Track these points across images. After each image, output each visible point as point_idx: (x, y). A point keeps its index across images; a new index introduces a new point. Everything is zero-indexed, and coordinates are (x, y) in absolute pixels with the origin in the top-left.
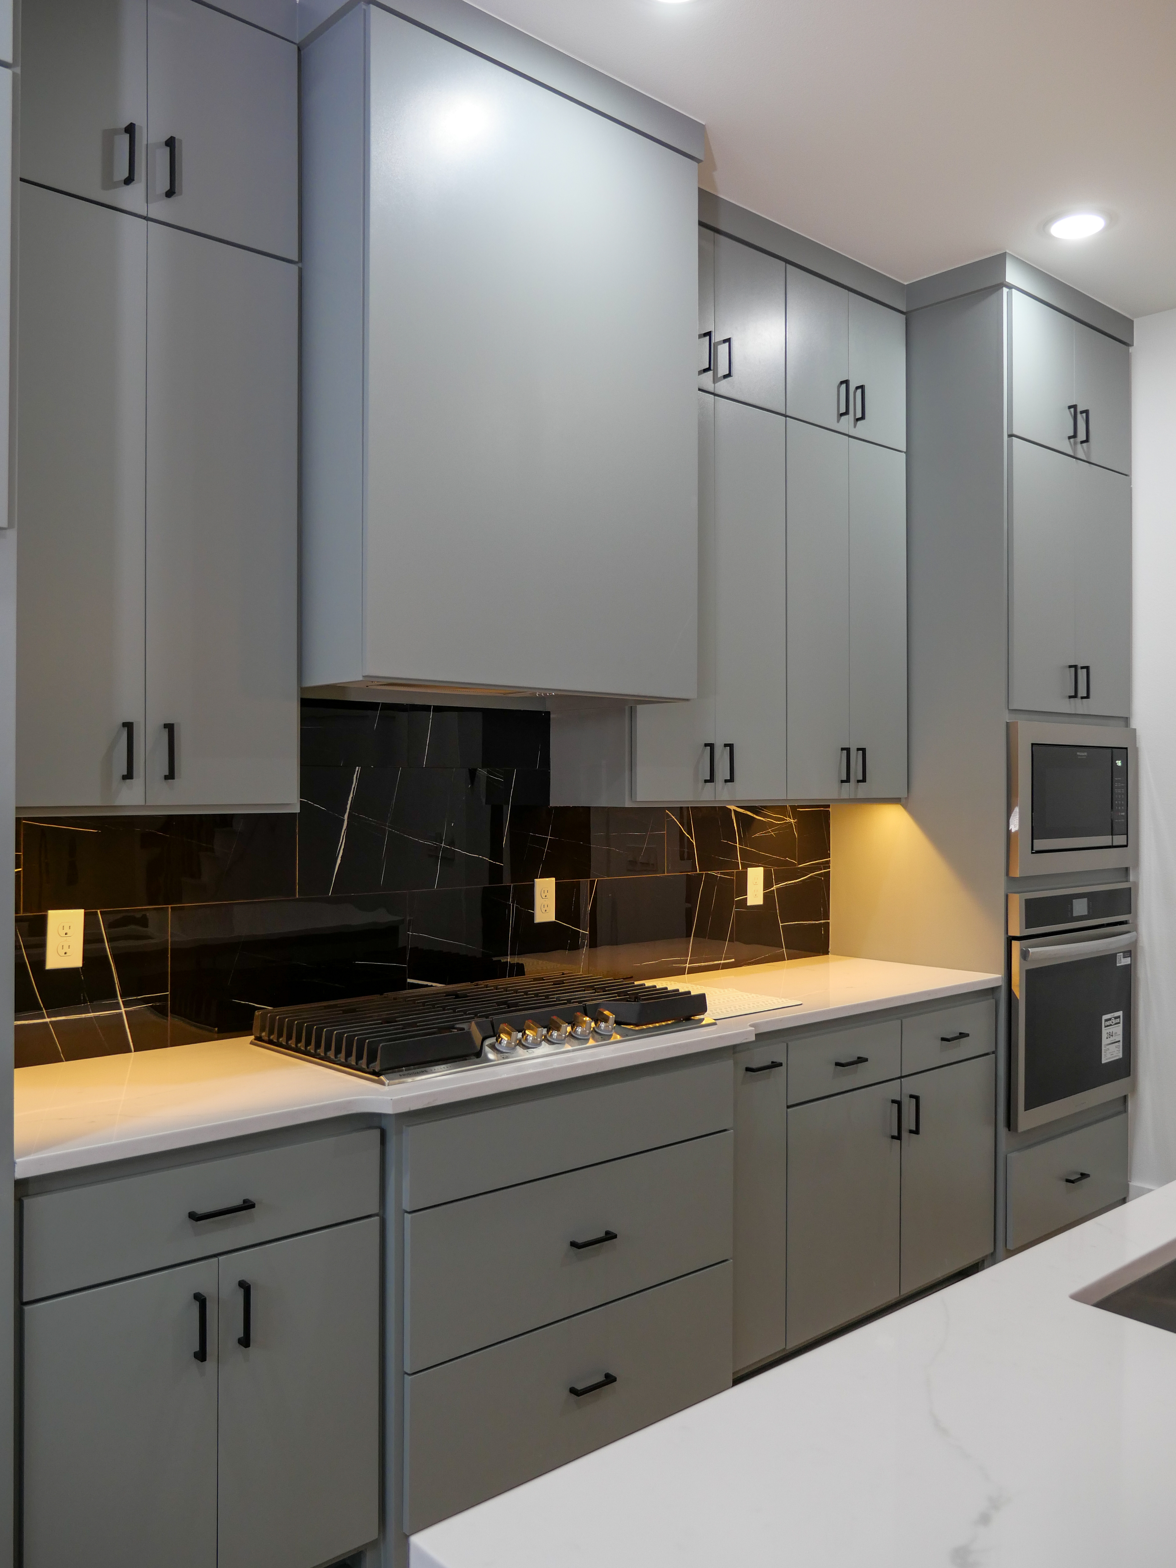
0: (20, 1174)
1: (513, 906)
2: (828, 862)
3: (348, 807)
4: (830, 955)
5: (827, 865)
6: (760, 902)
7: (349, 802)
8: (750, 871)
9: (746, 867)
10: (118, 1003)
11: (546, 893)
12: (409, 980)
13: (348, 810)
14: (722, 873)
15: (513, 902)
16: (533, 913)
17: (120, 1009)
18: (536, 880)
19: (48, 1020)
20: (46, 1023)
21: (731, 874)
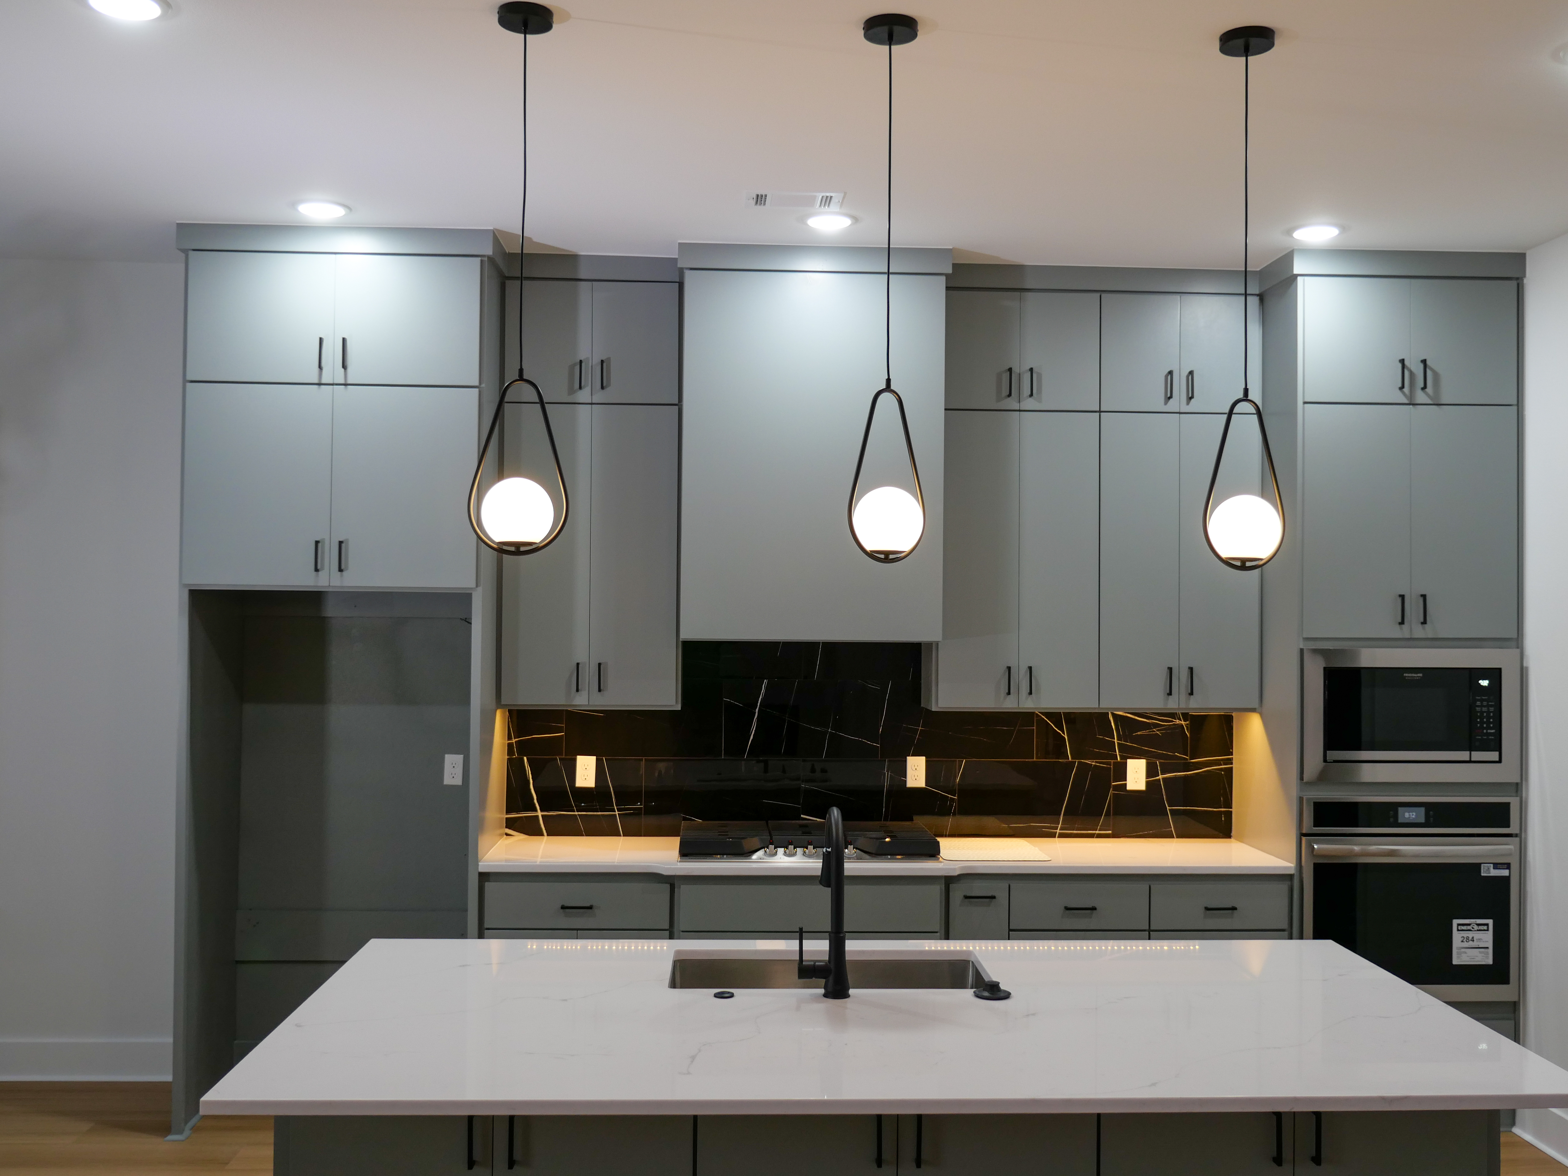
0: (481, 870)
1: (888, 774)
2: (1231, 759)
3: (759, 704)
4: (1232, 839)
5: (1230, 761)
6: (1142, 787)
7: (759, 702)
8: (1131, 763)
9: (1125, 758)
10: (614, 809)
11: (916, 767)
12: (802, 816)
13: (758, 707)
14: (1096, 762)
15: (888, 772)
16: (906, 781)
17: (615, 812)
18: (908, 757)
19: (576, 813)
20: (575, 815)
21: (1109, 764)
